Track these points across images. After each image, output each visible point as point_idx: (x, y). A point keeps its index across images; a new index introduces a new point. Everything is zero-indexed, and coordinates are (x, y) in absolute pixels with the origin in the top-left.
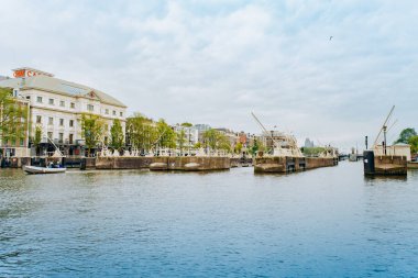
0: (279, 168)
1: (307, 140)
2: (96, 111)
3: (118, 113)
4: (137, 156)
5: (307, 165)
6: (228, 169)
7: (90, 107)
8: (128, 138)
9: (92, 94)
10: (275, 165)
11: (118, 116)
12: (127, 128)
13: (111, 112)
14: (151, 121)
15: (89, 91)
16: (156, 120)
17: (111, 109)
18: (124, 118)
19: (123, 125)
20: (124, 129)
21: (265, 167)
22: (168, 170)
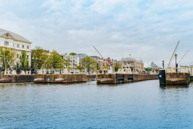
0: (111, 81)
1: (152, 63)
2: (10, 45)
3: (26, 47)
4: (30, 74)
5: (135, 79)
6: (85, 82)
7: (7, 43)
8: (32, 63)
9: (7, 35)
10: (109, 79)
11: (25, 49)
12: (32, 56)
13: (21, 46)
14: (48, 52)
15: (5, 33)
16: (51, 51)
17: (21, 44)
18: (29, 50)
19: (29, 54)
20: (30, 57)
21: (102, 80)
22: (45, 83)
